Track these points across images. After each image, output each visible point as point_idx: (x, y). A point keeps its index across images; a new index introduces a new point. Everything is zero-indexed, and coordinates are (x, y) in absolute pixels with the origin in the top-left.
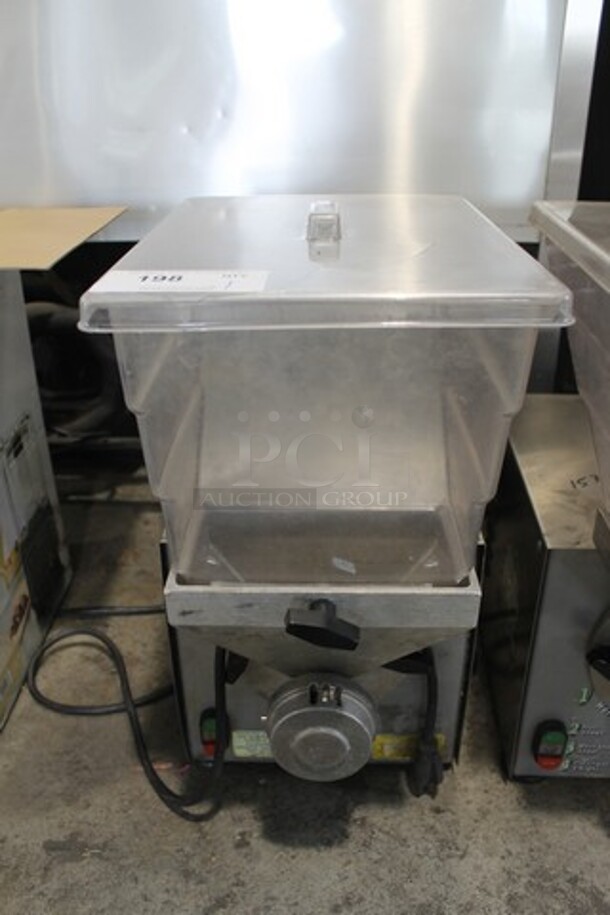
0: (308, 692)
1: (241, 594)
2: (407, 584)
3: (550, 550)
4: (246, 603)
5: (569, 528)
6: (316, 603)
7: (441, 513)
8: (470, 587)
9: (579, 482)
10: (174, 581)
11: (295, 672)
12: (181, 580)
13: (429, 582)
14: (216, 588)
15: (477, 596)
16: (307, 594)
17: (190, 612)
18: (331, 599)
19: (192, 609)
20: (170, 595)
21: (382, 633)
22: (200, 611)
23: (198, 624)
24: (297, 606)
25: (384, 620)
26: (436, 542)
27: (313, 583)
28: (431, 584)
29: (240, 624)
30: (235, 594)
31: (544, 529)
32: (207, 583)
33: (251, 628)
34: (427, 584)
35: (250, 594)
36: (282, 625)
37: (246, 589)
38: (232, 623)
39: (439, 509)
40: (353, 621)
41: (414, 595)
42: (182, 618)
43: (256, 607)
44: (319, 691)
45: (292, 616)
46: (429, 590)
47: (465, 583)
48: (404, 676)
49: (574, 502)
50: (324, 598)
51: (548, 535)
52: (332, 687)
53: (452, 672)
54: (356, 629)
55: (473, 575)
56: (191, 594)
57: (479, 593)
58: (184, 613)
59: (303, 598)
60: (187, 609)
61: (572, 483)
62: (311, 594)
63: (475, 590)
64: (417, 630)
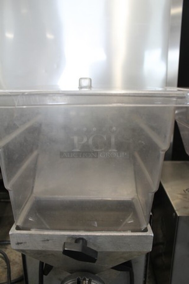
0: (76, 281)
1: (44, 235)
2: (120, 231)
3: (179, 217)
4: (46, 240)
5: (185, 208)
6: (78, 240)
7: (133, 201)
8: (147, 232)
9: (186, 190)
10: (15, 228)
11: (72, 271)
12: (18, 228)
13: (129, 230)
14: (33, 232)
15: (152, 236)
16: (74, 235)
17: (21, 243)
18: (85, 238)
19: (22, 242)
20: (11, 235)
21: (108, 254)
22: (25, 243)
23: (25, 249)
24: (69, 241)
25: (109, 248)
26: (132, 213)
27: (77, 230)
28: (130, 231)
29: (44, 249)
30: (41, 235)
31: (175, 209)
32: (29, 230)
33: (48, 251)
34: (128, 231)
35: (48, 235)
36: (62, 250)
37: (46, 233)
38: (40, 248)
39: (133, 199)
40: (95, 248)
41: (123, 236)
42: (17, 245)
43: (50, 241)
44: (81, 281)
45: (66, 245)
46: (129, 234)
47: (146, 230)
48: (119, 272)
49: (186, 198)
50: (82, 237)
51: (177, 210)
52: (87, 279)
53: (139, 271)
54: (96, 252)
55: (149, 227)
56: (21, 234)
57: (153, 235)
58: (18, 244)
59: (72, 237)
60: (19, 242)
61: (184, 191)
62: (76, 235)
63: (150, 233)
64: (124, 253)
